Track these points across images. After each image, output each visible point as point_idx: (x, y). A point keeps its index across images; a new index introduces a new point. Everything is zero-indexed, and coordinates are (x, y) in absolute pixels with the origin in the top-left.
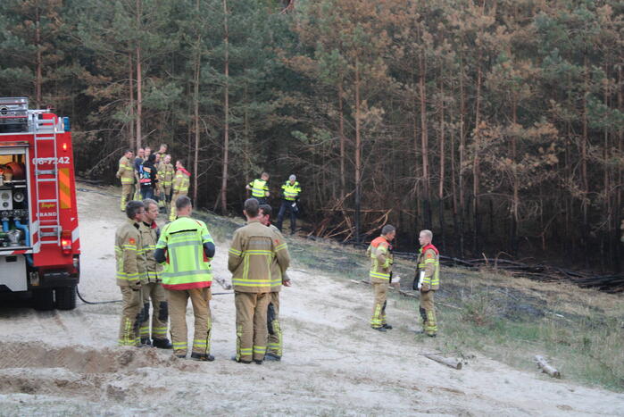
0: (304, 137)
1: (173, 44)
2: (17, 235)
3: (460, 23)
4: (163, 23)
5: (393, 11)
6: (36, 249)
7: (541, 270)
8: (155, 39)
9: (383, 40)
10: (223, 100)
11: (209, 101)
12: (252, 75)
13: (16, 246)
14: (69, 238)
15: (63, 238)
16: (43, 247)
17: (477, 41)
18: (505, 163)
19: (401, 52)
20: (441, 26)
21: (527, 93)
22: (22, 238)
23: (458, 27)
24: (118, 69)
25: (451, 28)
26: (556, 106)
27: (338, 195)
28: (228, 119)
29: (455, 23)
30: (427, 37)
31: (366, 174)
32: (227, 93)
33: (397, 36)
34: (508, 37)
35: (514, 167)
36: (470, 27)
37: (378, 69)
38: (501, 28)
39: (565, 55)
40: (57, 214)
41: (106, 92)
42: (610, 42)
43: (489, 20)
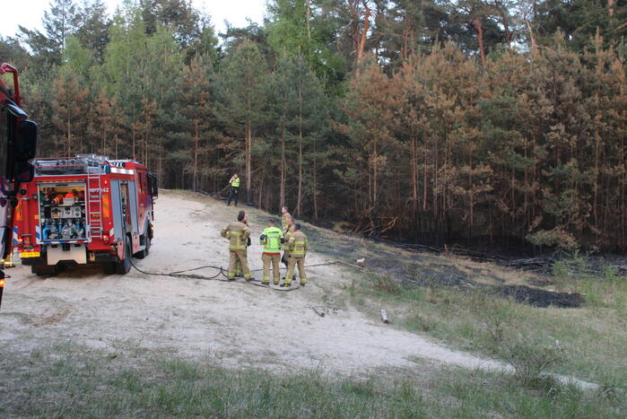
0: (340, 173)
1: (268, 117)
2: (81, 232)
3: (434, 105)
4: (263, 106)
5: (394, 98)
6: (90, 240)
7: (482, 256)
8: (257, 115)
9: (388, 115)
10: (298, 150)
11: (290, 152)
12: (314, 137)
13: (80, 238)
14: (108, 234)
15: (103, 234)
16: (93, 239)
17: (444, 115)
18: (460, 190)
19: (398, 122)
20: (422, 106)
21: (474, 146)
22: (84, 234)
23: (432, 107)
24: (237, 133)
25: (428, 108)
26: (492, 155)
27: (367, 208)
28: (301, 162)
29: (430, 105)
30: (413, 112)
31: (381, 195)
32: (300, 147)
33: (396, 113)
34: (463, 113)
35: (465, 192)
36: (439, 107)
37: (384, 132)
38: (458, 108)
39: (496, 123)
40: (101, 220)
41: (230, 146)
42: (526, 115)
43: (450, 103)
